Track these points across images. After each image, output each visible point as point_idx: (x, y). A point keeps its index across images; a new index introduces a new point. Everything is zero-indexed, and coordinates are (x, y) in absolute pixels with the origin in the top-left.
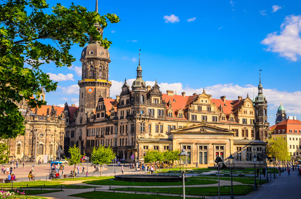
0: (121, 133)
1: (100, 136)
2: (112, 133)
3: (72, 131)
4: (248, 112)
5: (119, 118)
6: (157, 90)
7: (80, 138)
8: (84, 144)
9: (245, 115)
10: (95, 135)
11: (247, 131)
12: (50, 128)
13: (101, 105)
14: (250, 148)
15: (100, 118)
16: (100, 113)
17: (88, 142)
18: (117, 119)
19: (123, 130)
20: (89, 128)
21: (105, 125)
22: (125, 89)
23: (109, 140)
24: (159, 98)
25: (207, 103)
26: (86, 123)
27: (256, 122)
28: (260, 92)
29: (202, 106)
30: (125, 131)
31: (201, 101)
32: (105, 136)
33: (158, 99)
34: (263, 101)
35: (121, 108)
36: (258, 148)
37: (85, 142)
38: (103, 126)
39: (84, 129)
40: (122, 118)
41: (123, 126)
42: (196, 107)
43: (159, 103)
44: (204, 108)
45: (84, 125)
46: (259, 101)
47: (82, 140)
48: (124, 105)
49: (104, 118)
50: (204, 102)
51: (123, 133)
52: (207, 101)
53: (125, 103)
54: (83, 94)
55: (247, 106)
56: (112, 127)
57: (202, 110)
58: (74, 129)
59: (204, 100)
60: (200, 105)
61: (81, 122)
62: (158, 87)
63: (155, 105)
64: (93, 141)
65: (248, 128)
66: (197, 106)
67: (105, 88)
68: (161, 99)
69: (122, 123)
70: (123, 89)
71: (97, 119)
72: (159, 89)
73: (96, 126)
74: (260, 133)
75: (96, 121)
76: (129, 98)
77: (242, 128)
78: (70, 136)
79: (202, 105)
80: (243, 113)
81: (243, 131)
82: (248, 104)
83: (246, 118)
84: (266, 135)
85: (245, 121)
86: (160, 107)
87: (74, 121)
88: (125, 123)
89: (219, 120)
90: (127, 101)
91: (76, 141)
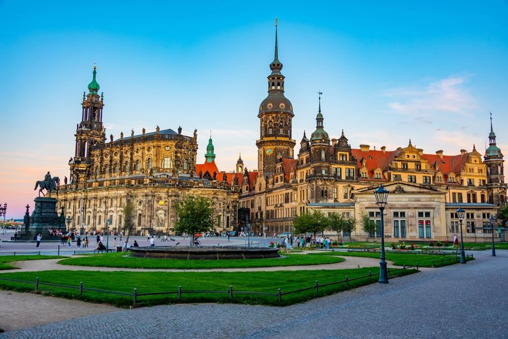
0: (301, 200)
1: (279, 205)
2: (291, 201)
3: (252, 201)
4: (476, 170)
5: (299, 182)
6: (344, 144)
7: (260, 208)
8: (264, 216)
9: (471, 174)
10: (275, 204)
11: (474, 195)
12: (218, 195)
13: (279, 167)
14: (472, 215)
15: (279, 183)
16: (279, 176)
17: (268, 212)
18: (297, 182)
19: (304, 195)
20: (268, 195)
21: (284, 191)
22: (305, 145)
23: (289, 209)
24: (348, 153)
25: (416, 159)
26: (265, 190)
27: (488, 183)
28: (493, 142)
29: (408, 163)
30: (305, 198)
31: (406, 156)
32: (284, 205)
33: (346, 154)
34: (497, 154)
35: (300, 168)
36: (484, 215)
37: (264, 213)
38: (282, 193)
39: (263, 197)
40: (301, 181)
41: (304, 191)
42: (400, 165)
43: (348, 160)
44: (411, 166)
45: (263, 193)
46: (491, 154)
47: (262, 210)
48: (303, 165)
49: (283, 182)
50: (411, 158)
51: (304, 199)
52: (416, 157)
53: (305, 162)
54: (261, 156)
55: (473, 162)
56: (291, 193)
57: (408, 168)
58: (253, 198)
59: (411, 155)
60: (405, 161)
61: (260, 190)
62: (346, 139)
63: (342, 163)
64: (272, 211)
65: (477, 191)
66: (400, 162)
67: (287, 147)
68: (350, 155)
69: (301, 188)
70: (302, 146)
71: (275, 184)
72: (348, 142)
73: (275, 193)
74: (494, 197)
75: (275, 187)
76: (308, 155)
77: (468, 191)
78: (250, 207)
79: (408, 161)
80: (469, 171)
81: (469, 195)
82: (475, 159)
83: (473, 178)
84: (503, 200)
85: (472, 181)
86: (350, 164)
87: (254, 188)
88: (305, 187)
89: (433, 181)
90: (307, 159)
91: (256, 212)
